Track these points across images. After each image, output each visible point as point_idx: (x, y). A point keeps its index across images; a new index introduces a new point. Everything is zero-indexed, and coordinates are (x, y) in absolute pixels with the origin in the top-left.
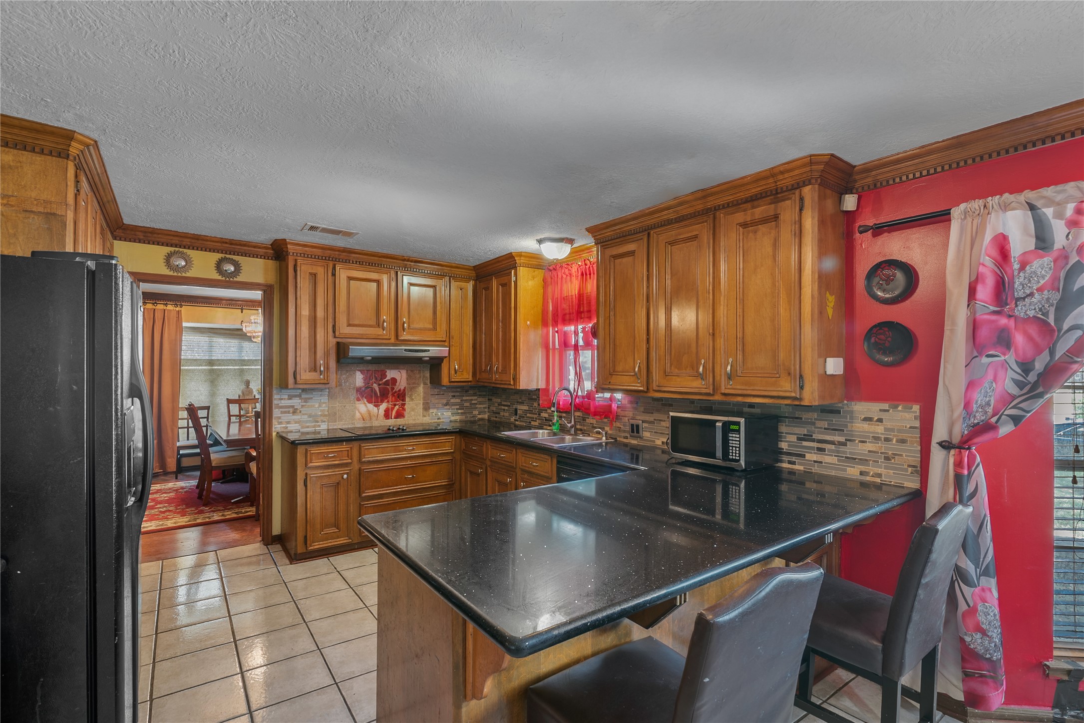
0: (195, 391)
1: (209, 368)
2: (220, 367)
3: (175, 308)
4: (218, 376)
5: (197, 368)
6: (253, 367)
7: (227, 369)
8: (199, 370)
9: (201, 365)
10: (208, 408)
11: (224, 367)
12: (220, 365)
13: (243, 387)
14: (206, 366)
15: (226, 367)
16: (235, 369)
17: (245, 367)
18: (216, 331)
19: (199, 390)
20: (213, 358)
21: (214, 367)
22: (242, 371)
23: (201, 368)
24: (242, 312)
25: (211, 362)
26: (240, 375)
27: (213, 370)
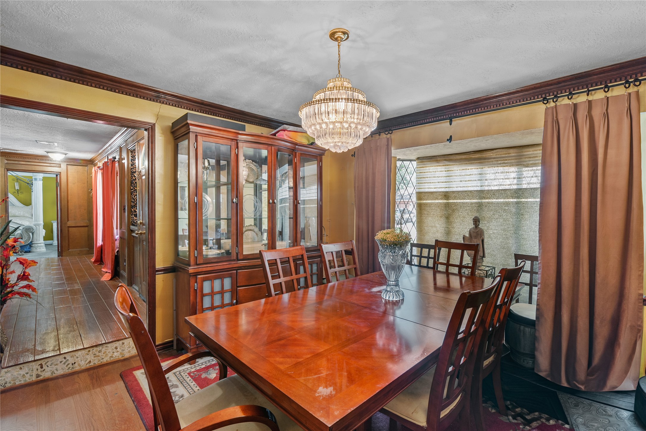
0: (432, 227)
1: (445, 201)
2: (455, 201)
4: (453, 211)
6: (494, 200)
7: (463, 203)
8: (436, 204)
9: (437, 199)
11: (459, 201)
12: (455, 198)
13: (472, 226)
14: (441, 199)
15: (462, 201)
16: (472, 204)
17: (484, 201)
19: (436, 227)
20: (451, 190)
21: (450, 201)
22: (480, 206)
23: (437, 201)
24: (451, 124)
25: (446, 195)
27: (448, 204)
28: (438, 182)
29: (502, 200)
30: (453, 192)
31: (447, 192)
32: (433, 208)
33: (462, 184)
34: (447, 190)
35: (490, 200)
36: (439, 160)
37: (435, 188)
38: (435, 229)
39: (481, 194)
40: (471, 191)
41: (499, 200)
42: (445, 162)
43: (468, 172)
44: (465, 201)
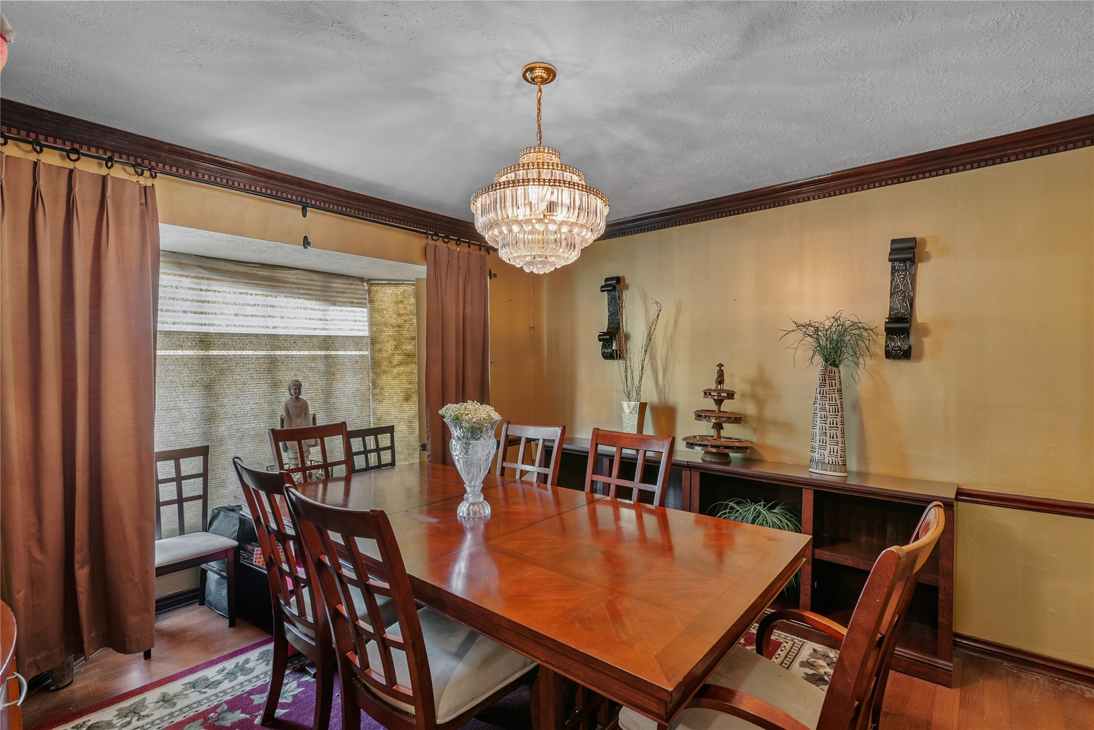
1: (201, 353)
2: (225, 353)
3: (135, 178)
4: (222, 372)
5: (171, 353)
6: (295, 353)
7: (242, 357)
8: (177, 359)
9: (181, 347)
10: (203, 451)
11: (232, 353)
12: (225, 347)
14: (192, 347)
15: (239, 353)
16: (258, 358)
17: (278, 353)
18: (215, 265)
20: (211, 330)
21: (212, 353)
22: (273, 362)
23: (180, 352)
24: (304, 215)
25: (204, 340)
26: (270, 371)
27: (209, 358)
28: (185, 312)
29: (306, 353)
30: (222, 335)
31: (207, 334)
32: (172, 367)
33: (239, 321)
34: (204, 329)
35: (289, 353)
36: (186, 264)
37: (174, 323)
38: (176, 414)
39: (274, 341)
40: (256, 336)
41: (303, 353)
42: (201, 270)
43: (250, 299)
44: (244, 353)
